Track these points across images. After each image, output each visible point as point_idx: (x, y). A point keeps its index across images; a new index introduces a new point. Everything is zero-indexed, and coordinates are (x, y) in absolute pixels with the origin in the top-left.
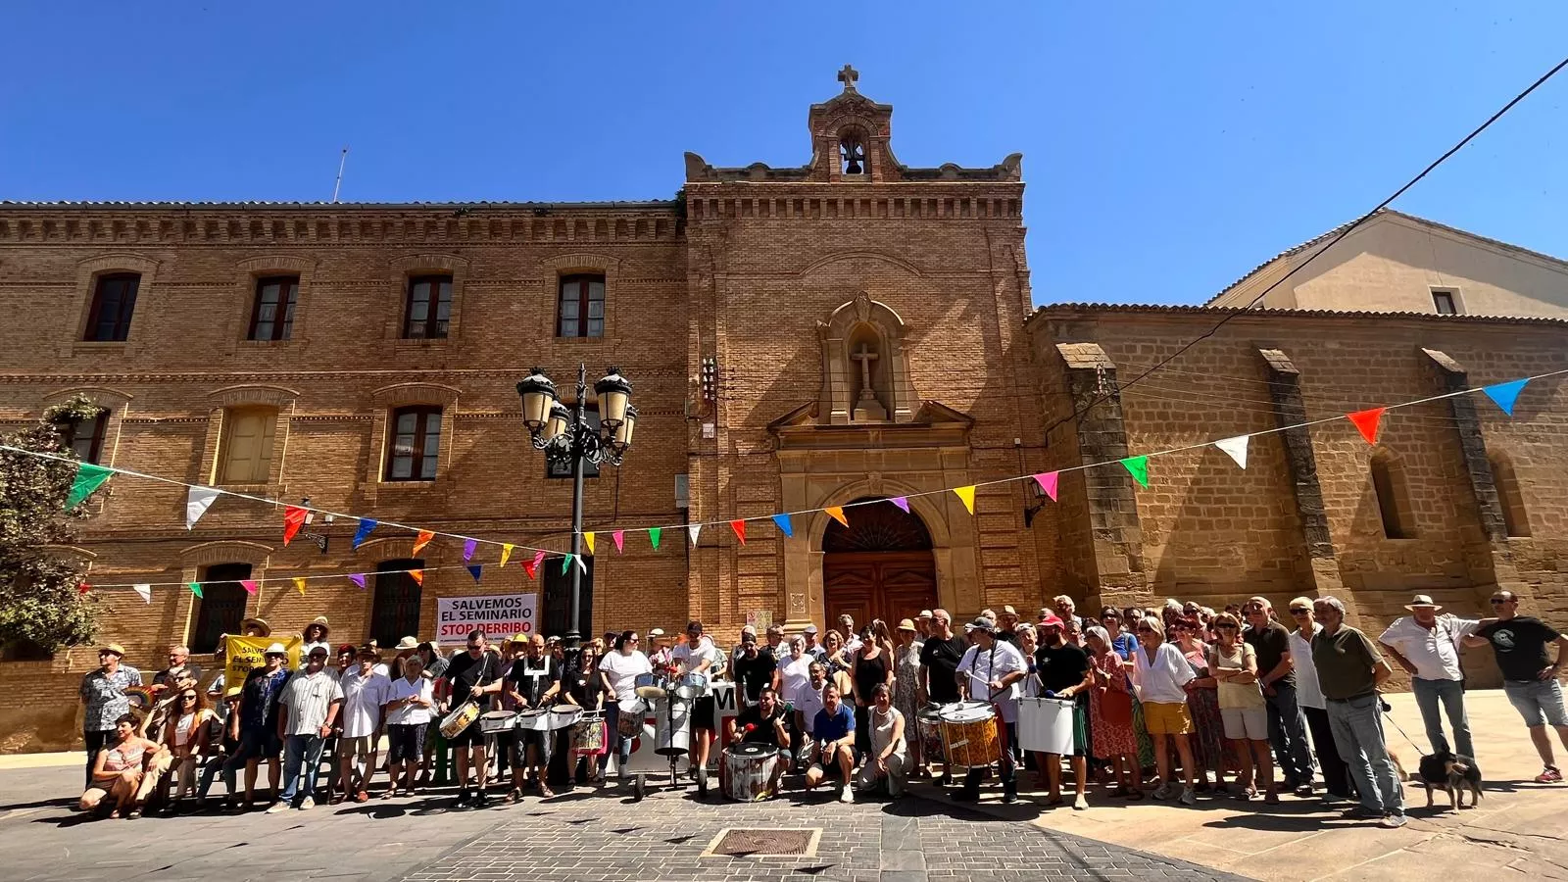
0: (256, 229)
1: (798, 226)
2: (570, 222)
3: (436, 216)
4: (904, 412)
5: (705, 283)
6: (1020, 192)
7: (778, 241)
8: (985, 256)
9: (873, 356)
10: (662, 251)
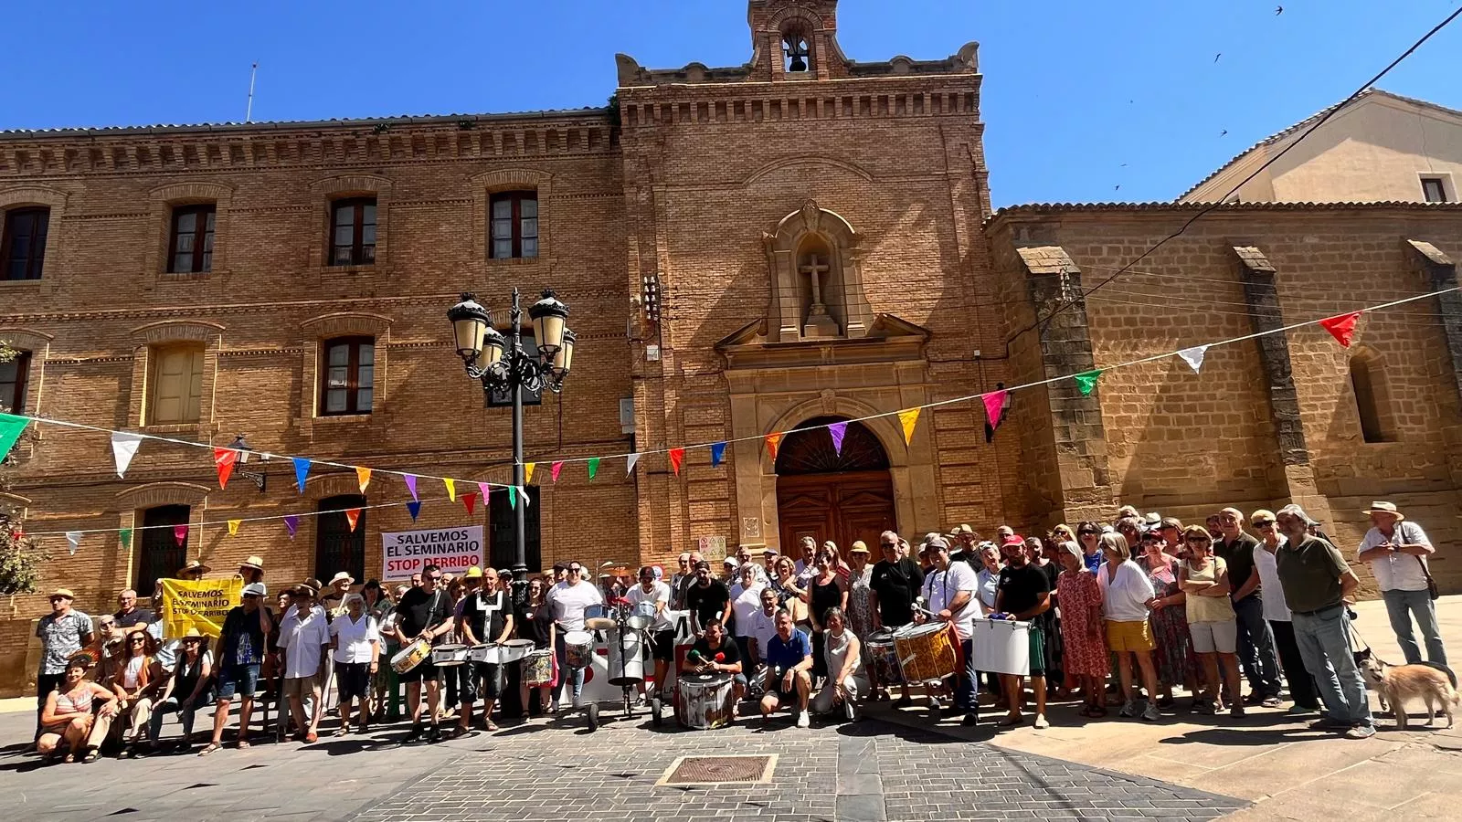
0: (166, 154)
1: (739, 131)
2: (498, 135)
3: (355, 133)
4: (858, 326)
5: (643, 196)
6: (977, 85)
8: (939, 157)
10: (596, 163)
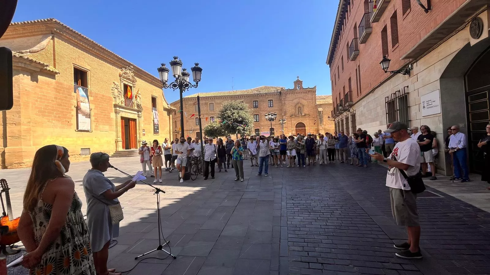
1: (293, 95)
4: (303, 114)
5: (284, 102)
6: (316, 90)
7: (291, 97)
8: (312, 98)
9: (300, 109)
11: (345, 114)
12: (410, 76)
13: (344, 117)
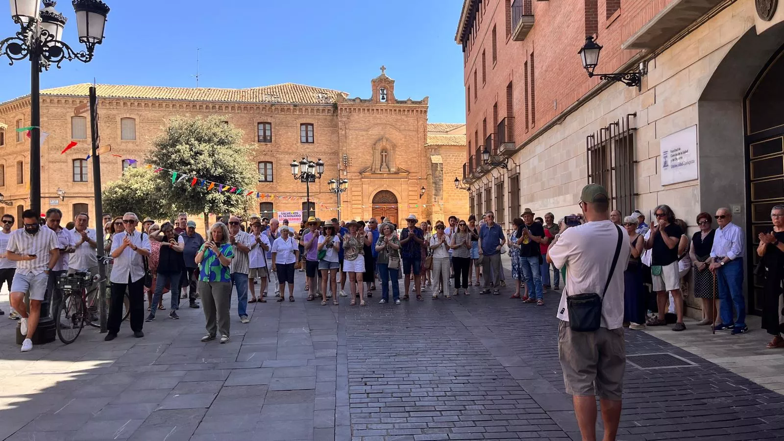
0: (214, 107)
1: (368, 116)
2: (304, 109)
3: (266, 106)
5: (343, 132)
6: (427, 108)
7: (362, 120)
8: (416, 126)
9: (386, 154)
10: (329, 118)
11: (495, 173)
12: (640, 91)
13: (493, 182)
